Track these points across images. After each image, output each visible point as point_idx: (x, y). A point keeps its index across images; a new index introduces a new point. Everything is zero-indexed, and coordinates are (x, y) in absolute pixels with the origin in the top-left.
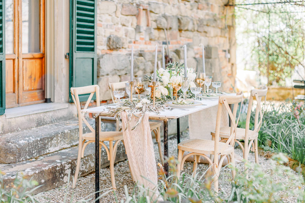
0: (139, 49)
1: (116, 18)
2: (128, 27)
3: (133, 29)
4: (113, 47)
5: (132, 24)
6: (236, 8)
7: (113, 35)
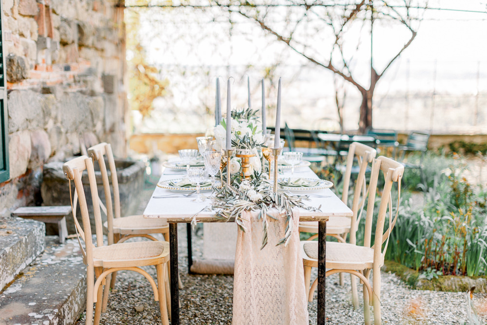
0: (41, 80)
1: (13, 20)
2: (26, 38)
3: (34, 43)
4: (17, 76)
5: (31, 34)
6: (126, 11)
7: (12, 53)
